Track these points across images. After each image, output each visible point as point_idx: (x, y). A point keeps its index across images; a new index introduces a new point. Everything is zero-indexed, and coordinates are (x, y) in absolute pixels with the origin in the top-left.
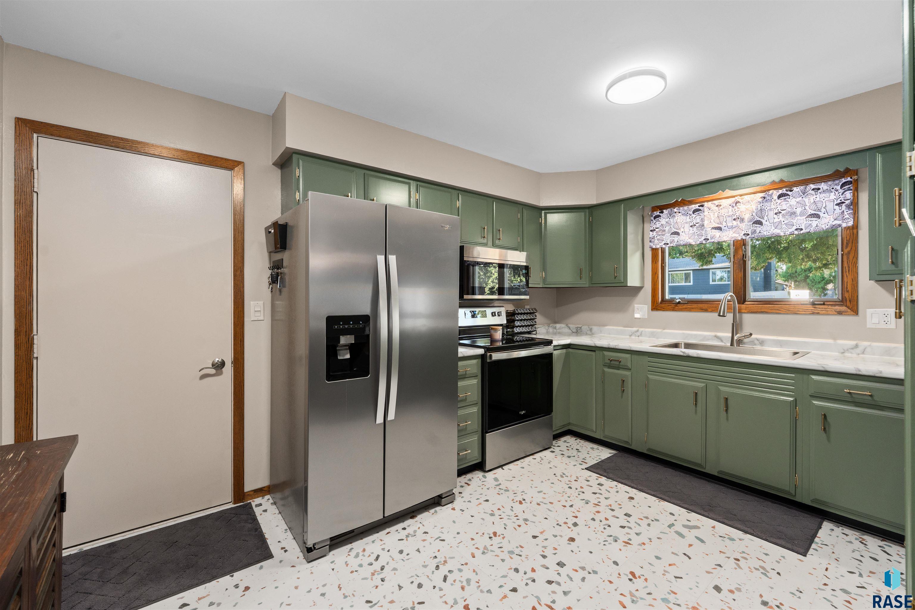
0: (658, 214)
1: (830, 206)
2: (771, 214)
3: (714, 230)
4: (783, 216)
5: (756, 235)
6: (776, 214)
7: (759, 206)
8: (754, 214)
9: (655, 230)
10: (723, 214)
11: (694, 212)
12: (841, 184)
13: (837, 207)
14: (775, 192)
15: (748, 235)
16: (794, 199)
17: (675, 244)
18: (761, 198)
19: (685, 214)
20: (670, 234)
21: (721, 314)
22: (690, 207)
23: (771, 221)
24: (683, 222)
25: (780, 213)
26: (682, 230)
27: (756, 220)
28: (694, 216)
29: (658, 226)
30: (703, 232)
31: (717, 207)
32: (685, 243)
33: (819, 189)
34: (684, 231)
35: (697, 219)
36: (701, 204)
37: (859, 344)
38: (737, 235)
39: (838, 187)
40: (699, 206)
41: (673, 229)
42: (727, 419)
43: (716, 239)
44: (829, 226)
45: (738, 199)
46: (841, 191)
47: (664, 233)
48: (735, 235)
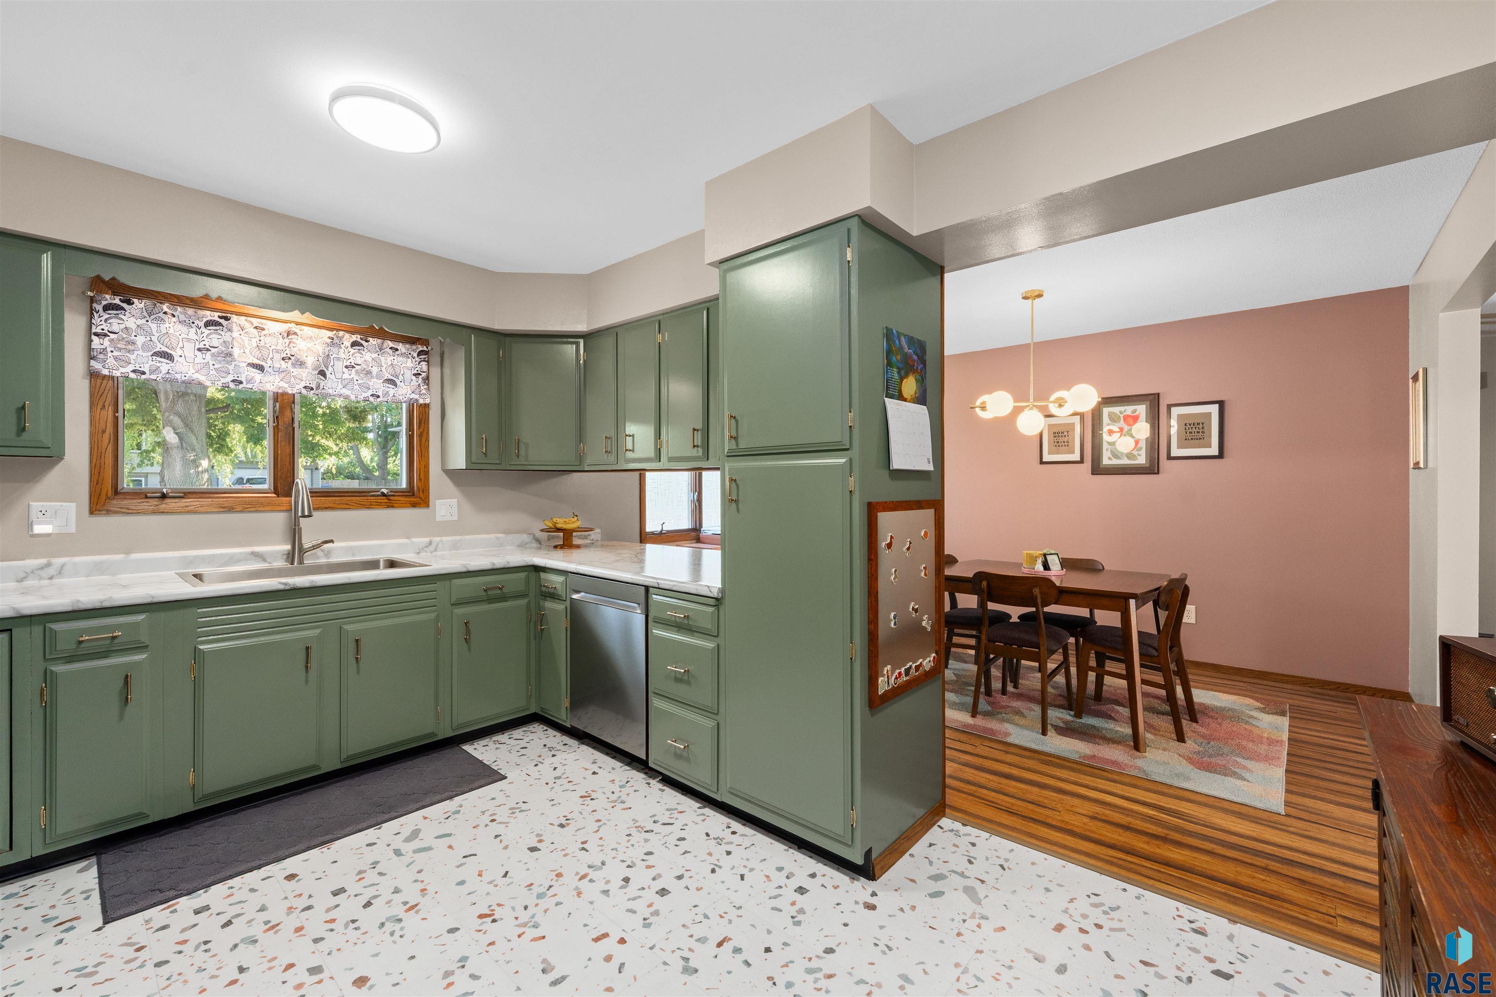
0: (117, 301)
1: (409, 375)
2: (339, 366)
3: (252, 369)
4: (357, 372)
5: (319, 391)
6: (346, 367)
7: (327, 349)
8: (321, 359)
9: (106, 335)
10: (268, 346)
11: (208, 324)
12: (418, 351)
13: (414, 377)
14: (347, 335)
15: (312, 389)
16: (369, 354)
17: (160, 375)
18: (329, 337)
19: (187, 321)
20: (151, 353)
21: (306, 514)
22: (201, 313)
23: (339, 375)
24: (180, 337)
25: (353, 367)
26: (179, 352)
27: (321, 369)
28: (207, 332)
29: (115, 328)
30: (231, 367)
31: (255, 330)
32: (186, 378)
33: (397, 350)
34: (183, 355)
35: (214, 339)
36: (223, 314)
37: (432, 540)
38: (286, 386)
39: (415, 355)
40: (220, 317)
41: (159, 345)
42: (358, 672)
43: (255, 384)
44: (406, 399)
45: (293, 328)
46: (417, 359)
47: (130, 347)
48: (282, 384)
